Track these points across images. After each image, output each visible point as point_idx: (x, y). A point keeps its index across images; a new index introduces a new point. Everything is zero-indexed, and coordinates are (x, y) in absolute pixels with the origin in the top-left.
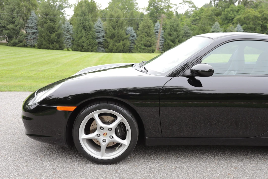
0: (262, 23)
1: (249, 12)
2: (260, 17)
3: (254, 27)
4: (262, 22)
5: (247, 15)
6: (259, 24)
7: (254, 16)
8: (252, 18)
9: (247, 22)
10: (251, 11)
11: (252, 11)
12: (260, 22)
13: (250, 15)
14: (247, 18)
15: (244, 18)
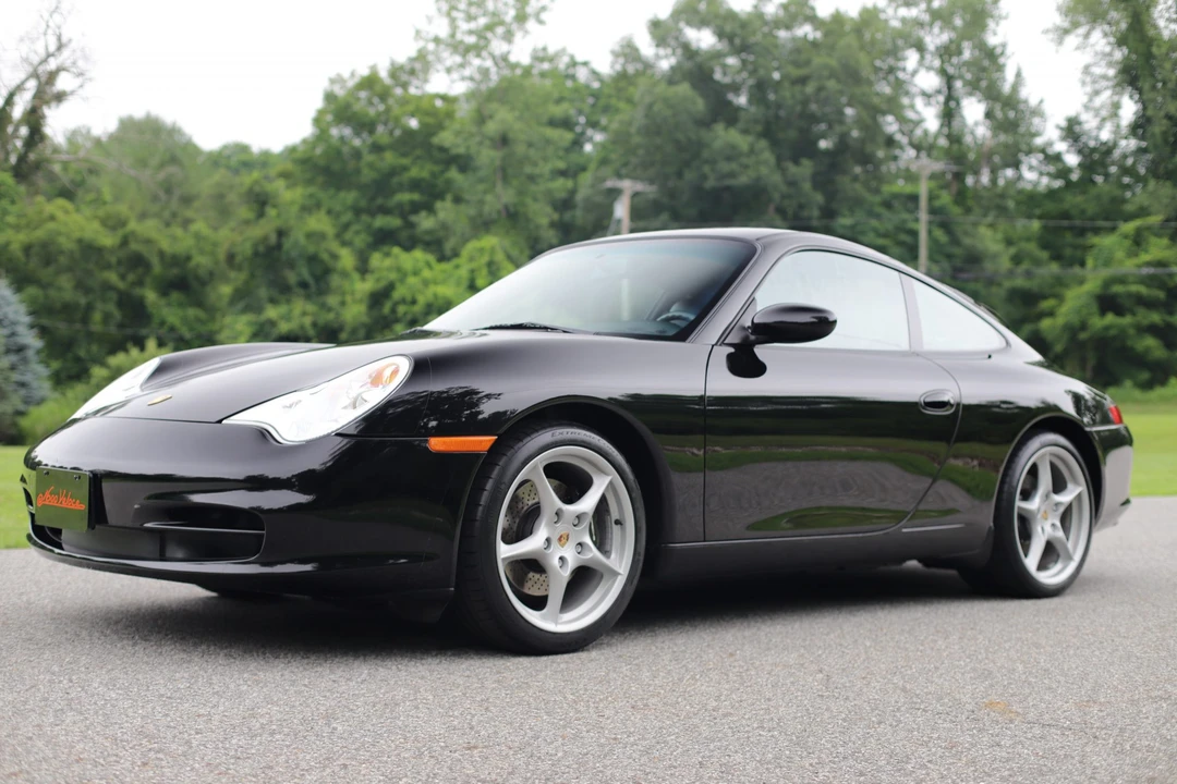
0: (121, 285)
1: (52, 218)
2: (112, 251)
3: (83, 301)
4: (123, 277)
5: (40, 234)
6: (107, 287)
7: (80, 241)
8: (72, 252)
9: (45, 274)
10: (60, 215)
11: (67, 212)
12: (112, 277)
13: (59, 234)
14: (46, 253)
15: (27, 249)
